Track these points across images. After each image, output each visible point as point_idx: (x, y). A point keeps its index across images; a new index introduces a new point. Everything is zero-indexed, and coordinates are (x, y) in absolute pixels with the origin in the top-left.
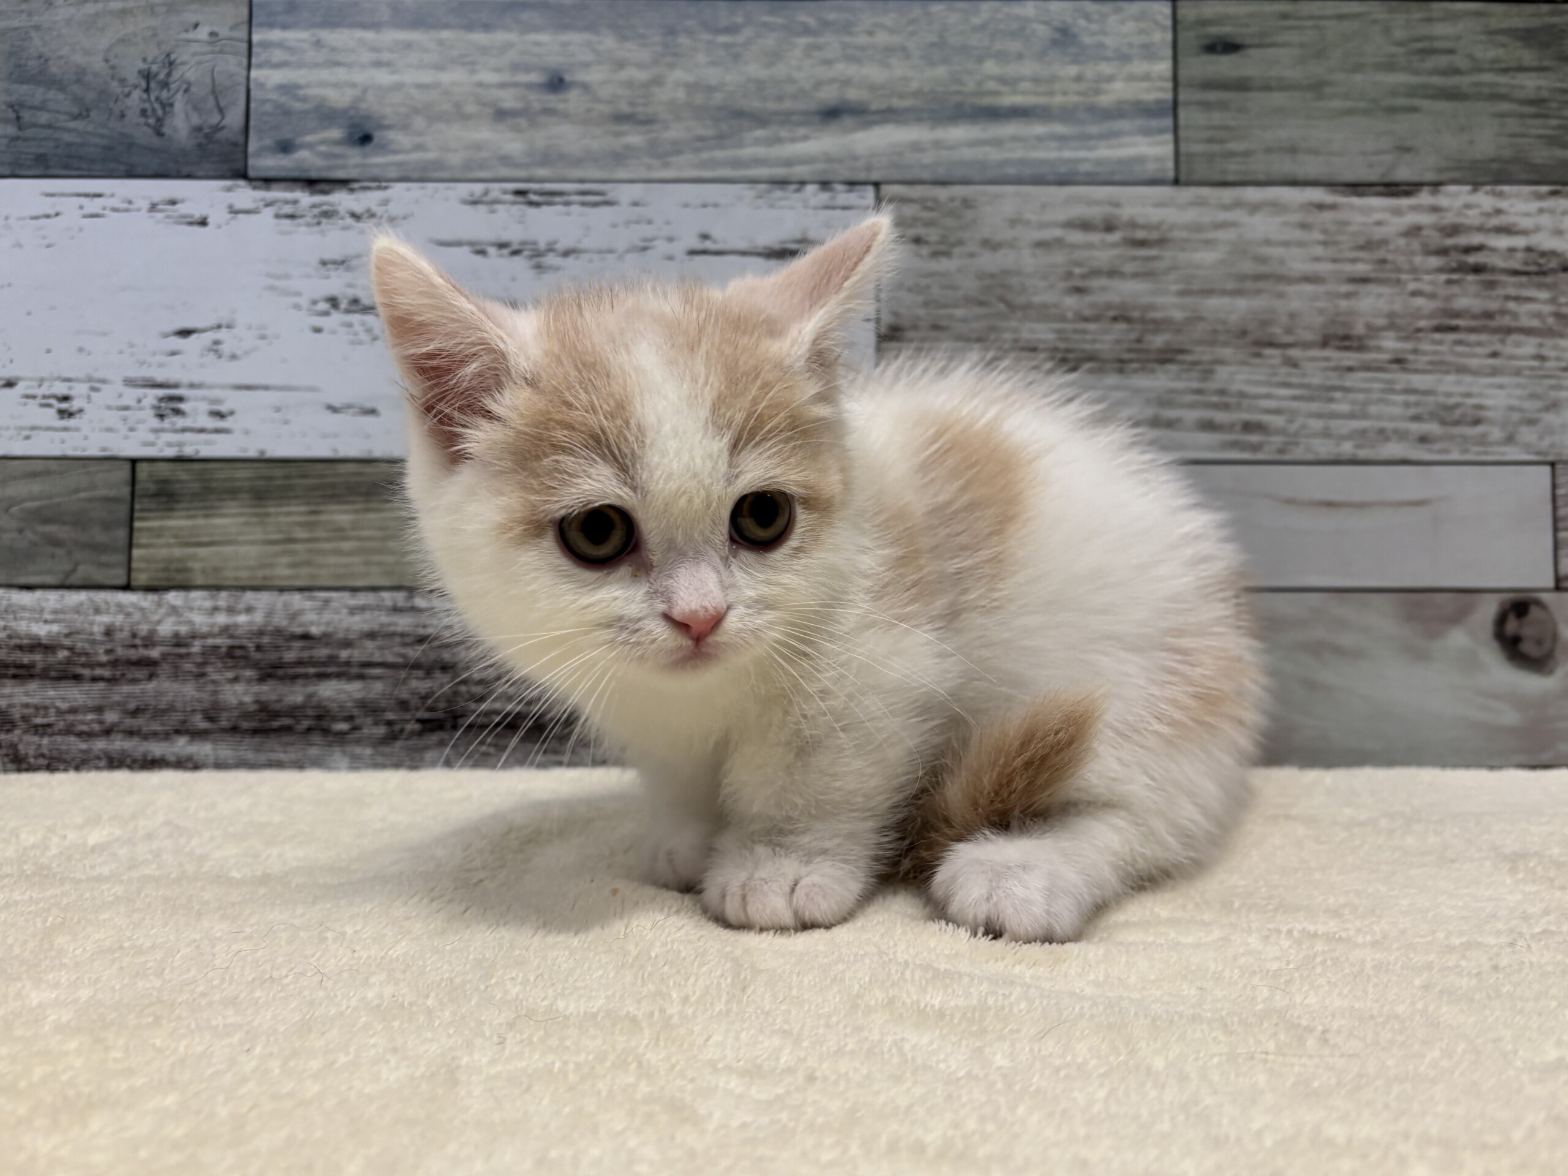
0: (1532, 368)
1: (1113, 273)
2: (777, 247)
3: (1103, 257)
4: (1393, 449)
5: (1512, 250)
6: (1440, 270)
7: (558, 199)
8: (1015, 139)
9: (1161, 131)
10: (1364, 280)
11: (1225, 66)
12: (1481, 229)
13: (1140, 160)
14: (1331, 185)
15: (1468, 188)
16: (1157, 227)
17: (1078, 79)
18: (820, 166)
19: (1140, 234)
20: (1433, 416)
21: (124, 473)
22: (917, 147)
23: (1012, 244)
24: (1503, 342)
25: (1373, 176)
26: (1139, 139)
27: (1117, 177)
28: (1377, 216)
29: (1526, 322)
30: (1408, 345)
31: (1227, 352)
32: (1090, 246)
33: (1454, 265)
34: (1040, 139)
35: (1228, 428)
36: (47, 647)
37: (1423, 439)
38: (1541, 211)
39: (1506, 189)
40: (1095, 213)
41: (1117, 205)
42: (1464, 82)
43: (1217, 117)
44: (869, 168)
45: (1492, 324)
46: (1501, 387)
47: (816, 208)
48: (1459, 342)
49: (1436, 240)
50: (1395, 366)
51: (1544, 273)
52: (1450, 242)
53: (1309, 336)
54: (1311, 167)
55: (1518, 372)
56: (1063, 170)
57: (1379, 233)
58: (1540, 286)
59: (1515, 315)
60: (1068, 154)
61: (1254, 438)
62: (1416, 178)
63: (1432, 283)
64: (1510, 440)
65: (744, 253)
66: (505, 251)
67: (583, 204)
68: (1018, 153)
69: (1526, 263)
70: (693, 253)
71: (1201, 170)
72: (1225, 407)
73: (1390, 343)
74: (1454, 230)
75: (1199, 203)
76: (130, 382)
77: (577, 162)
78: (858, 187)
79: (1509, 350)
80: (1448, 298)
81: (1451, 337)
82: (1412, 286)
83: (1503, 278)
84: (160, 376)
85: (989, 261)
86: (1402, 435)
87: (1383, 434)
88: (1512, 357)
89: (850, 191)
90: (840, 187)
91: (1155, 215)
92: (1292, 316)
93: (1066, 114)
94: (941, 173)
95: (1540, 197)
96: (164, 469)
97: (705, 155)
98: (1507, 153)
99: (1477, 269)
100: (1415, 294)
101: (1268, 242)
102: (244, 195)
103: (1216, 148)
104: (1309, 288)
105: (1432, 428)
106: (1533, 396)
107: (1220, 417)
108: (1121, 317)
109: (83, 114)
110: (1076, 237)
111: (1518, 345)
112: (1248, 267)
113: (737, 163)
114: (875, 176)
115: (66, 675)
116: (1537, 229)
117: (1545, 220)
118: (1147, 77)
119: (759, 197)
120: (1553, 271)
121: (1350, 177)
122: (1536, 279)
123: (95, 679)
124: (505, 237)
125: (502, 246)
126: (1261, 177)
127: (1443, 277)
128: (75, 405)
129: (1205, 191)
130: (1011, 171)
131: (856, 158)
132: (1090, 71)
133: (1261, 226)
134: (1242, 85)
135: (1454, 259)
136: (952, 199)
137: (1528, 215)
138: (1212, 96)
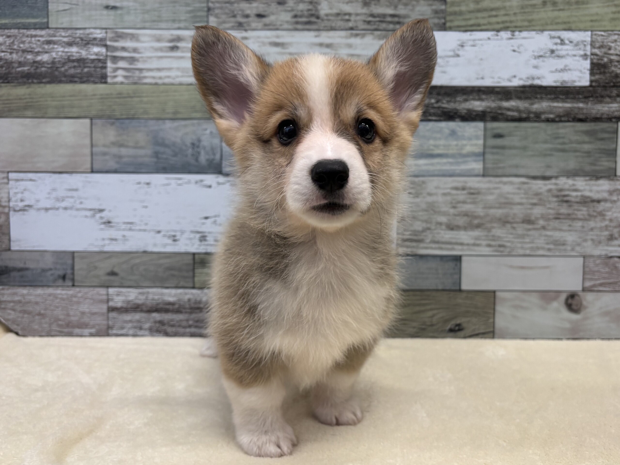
0: (580, 230)
1: (464, 202)
3: (461, 198)
4: (541, 252)
5: (577, 196)
6: (556, 202)
8: (438, 163)
9: (479, 161)
10: (535, 204)
11: (499, 142)
12: (569, 190)
13: (473, 169)
14: (527, 177)
15: (565, 178)
16: (477, 189)
17: (457, 145)
19: (472, 191)
20: (552, 243)
21: (191, 257)
23: (435, 194)
24: (572, 222)
25: (539, 174)
26: (473, 163)
27: (466, 175)
28: (540, 186)
29: (580, 216)
30: (546, 223)
31: (495, 225)
32: (457, 195)
34: (445, 163)
35: (494, 246)
36: (172, 304)
37: (549, 250)
38: (586, 185)
39: (576, 178)
40: (460, 185)
41: (466, 183)
42: (566, 147)
43: (496, 157)
45: (570, 217)
46: (571, 235)
48: (560, 222)
49: (556, 193)
50: (542, 229)
51: (585, 203)
52: (559, 194)
53: (518, 220)
54: (522, 171)
55: (576, 231)
56: (451, 172)
57: (540, 191)
58: (584, 206)
59: (576, 215)
60: (453, 168)
61: (502, 249)
62: (551, 175)
63: (554, 205)
64: (573, 250)
68: (439, 168)
69: (581, 200)
71: (491, 172)
72: (494, 240)
73: (542, 222)
74: (561, 190)
75: (490, 182)
76: (192, 232)
79: (574, 224)
80: (558, 210)
81: (558, 221)
82: (548, 206)
83: (574, 204)
84: (200, 230)
85: (430, 199)
86: (543, 248)
87: (538, 248)
88: (575, 227)
91: (477, 185)
92: (515, 215)
93: (453, 156)
95: (586, 180)
96: (202, 256)
98: (578, 168)
99: (567, 201)
100: (550, 208)
101: (508, 193)
102: (221, 179)
103: (495, 166)
104: (519, 207)
105: (551, 246)
106: (580, 238)
107: (493, 243)
108: (466, 215)
109: (175, 155)
110: (454, 192)
111: (577, 223)
112: (503, 200)
115: (178, 311)
116: (584, 190)
117: (587, 188)
118: (476, 145)
120: (588, 202)
121: (533, 174)
122: (583, 204)
123: (186, 312)
126: (507, 174)
127: (556, 204)
128: (177, 238)
129: (492, 179)
130: (436, 173)
132: (460, 143)
133: (507, 189)
134: (503, 147)
135: (561, 199)
136: (419, 181)
137: (582, 186)
138: (495, 150)
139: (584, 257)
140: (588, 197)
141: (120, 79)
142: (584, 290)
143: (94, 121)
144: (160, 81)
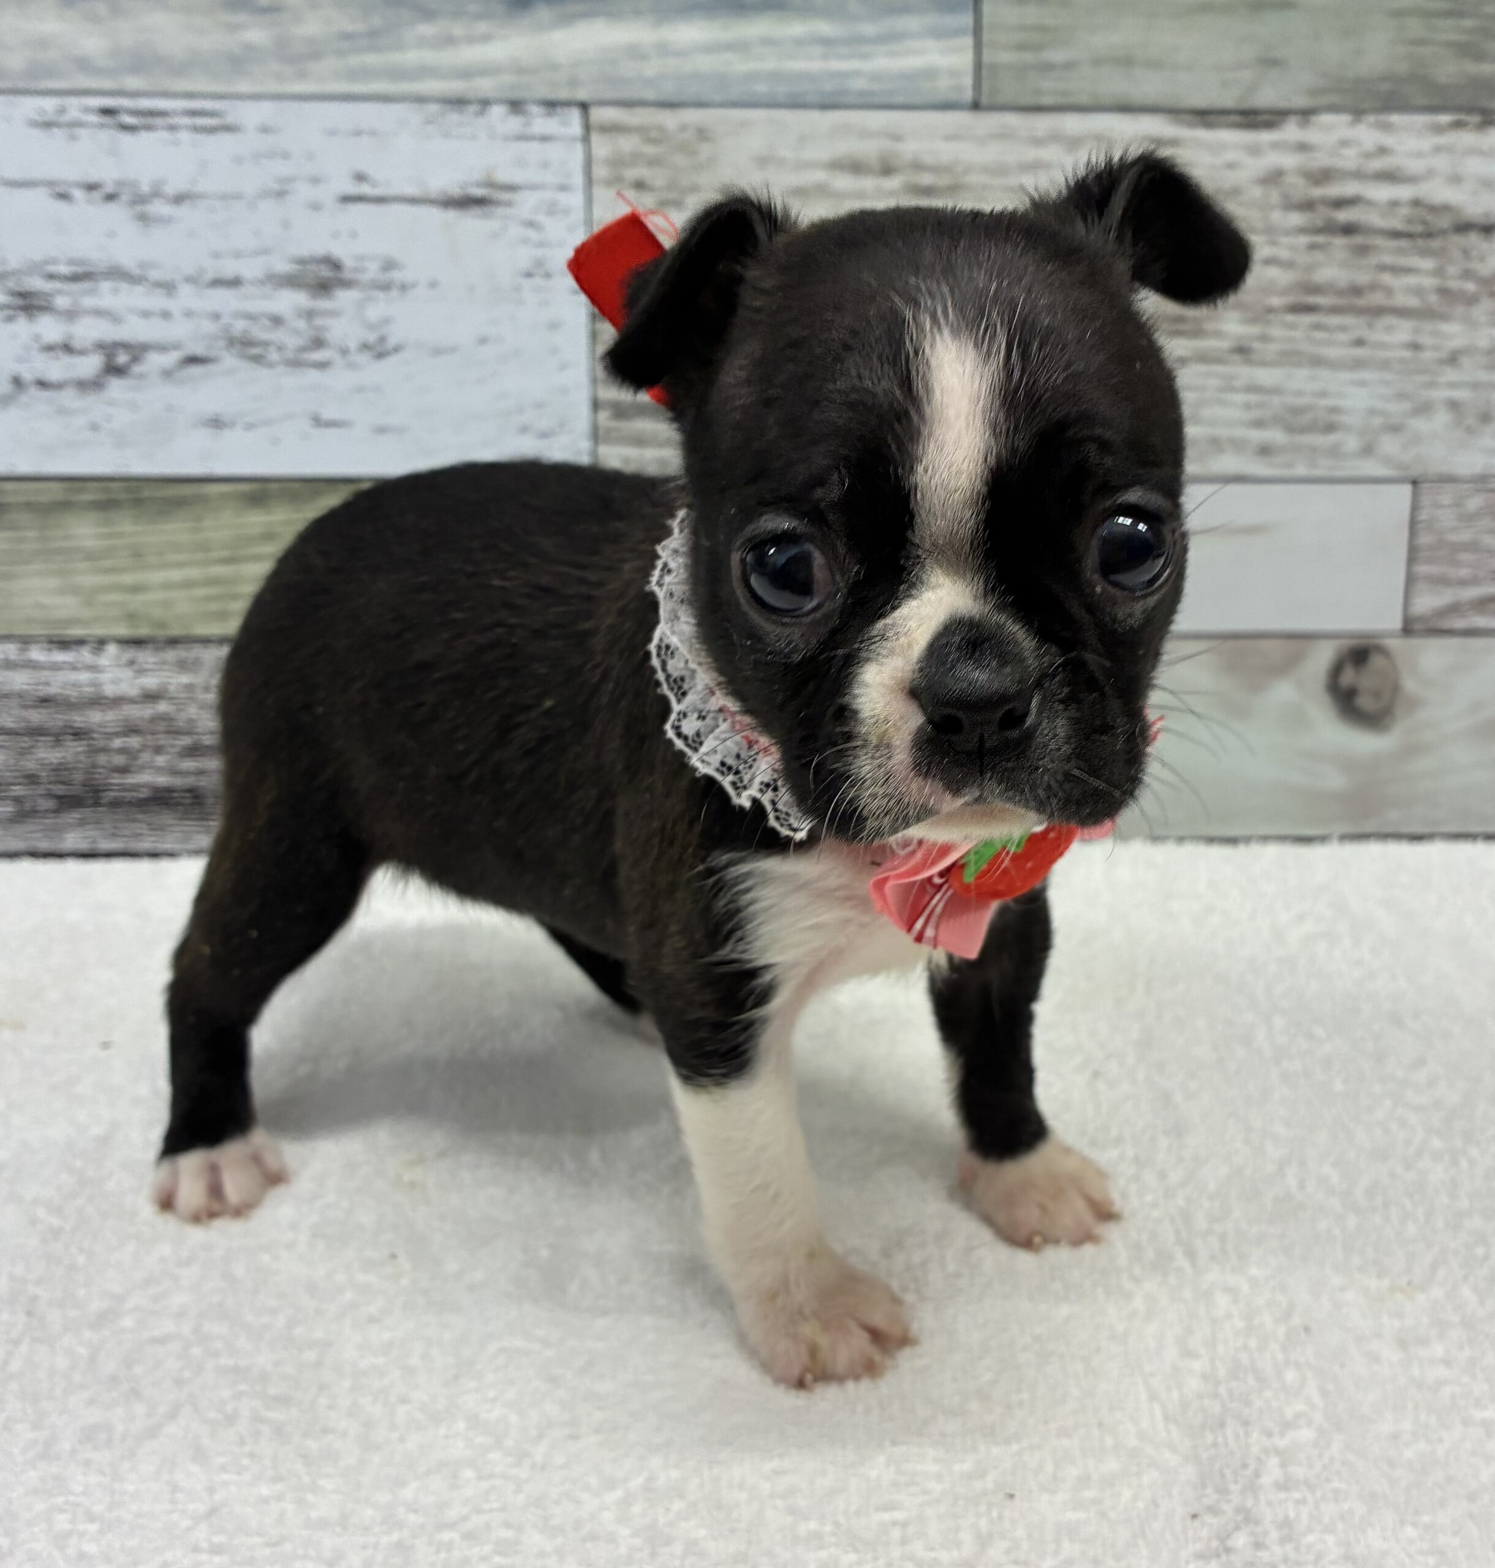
0: (1402, 361)
2: (456, 191)
4: (1228, 463)
5: (1394, 204)
6: (1302, 230)
7: (159, 121)
8: (767, 42)
9: (957, 32)
12: (1358, 175)
13: (930, 74)
14: (1174, 112)
15: (1345, 118)
16: (947, 169)
18: (507, 79)
19: (925, 178)
20: (1277, 421)
22: (635, 53)
24: (1370, 326)
25: (1227, 100)
26: (930, 43)
27: (900, 99)
28: (1230, 156)
29: (1402, 300)
30: (1254, 330)
32: (858, 193)
33: (1319, 223)
34: (799, 42)
37: (1265, 451)
38: (1438, 149)
39: (1395, 118)
40: (868, 149)
41: (897, 138)
43: (1033, 13)
44: (573, 83)
45: (1361, 302)
46: (1362, 384)
47: (507, 138)
48: (1318, 327)
49: (1300, 188)
50: (1236, 357)
51: (1429, 235)
52: (1318, 192)
54: (1150, 86)
55: (1385, 365)
56: (828, 87)
57: (1230, 178)
58: (1424, 253)
59: (1389, 291)
60: (836, 65)
62: (1282, 104)
63: (1292, 248)
64: (1368, 450)
65: (413, 201)
66: (97, 195)
67: (196, 129)
68: (769, 64)
69: (1410, 221)
70: (347, 199)
71: (1009, 91)
73: (1233, 327)
74: (1324, 176)
75: (1004, 135)
77: (180, 68)
78: (559, 110)
79: (1377, 336)
80: (1310, 268)
81: (1307, 319)
82: (1265, 251)
83: (1379, 241)
86: (1239, 446)
87: (1215, 444)
88: (1382, 346)
89: (549, 115)
90: (535, 109)
91: (945, 151)
94: (668, 90)
95: (1438, 129)
97: (354, 60)
98: (1402, 68)
99: (1349, 230)
103: (1029, 57)
105: (1276, 436)
106: (1402, 396)
110: (843, 180)
111: (1389, 329)
113: (398, 74)
114: (582, 95)
116: (1430, 174)
117: (1441, 163)
119: (429, 122)
120: (1443, 232)
121: (1200, 101)
122: (1420, 242)
124: (94, 176)
125: (91, 187)
126: (1084, 99)
127: (1303, 240)
129: (1012, 120)
130: (761, 88)
131: (555, 67)
135: (1323, 214)
136: (683, 128)
137: (1419, 155)
139: (1415, 483)
140: (1445, 208)
142: (1409, 628)
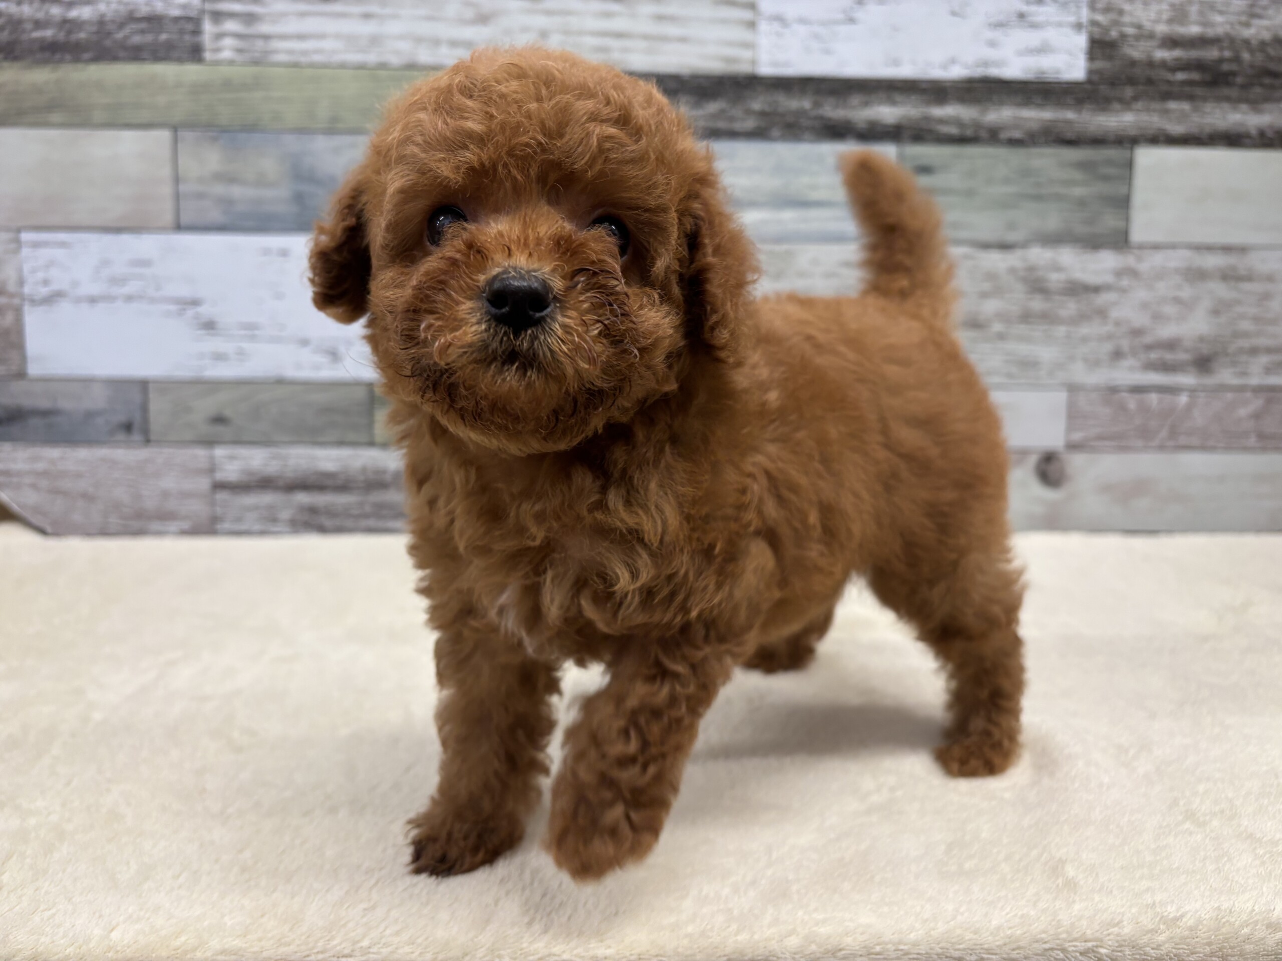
5: (1059, 281)
10: (985, 295)
12: (1045, 269)
15: (1039, 247)
21: (366, 390)
23: (811, 274)
24: (1051, 328)
25: (995, 240)
29: (1064, 317)
36: (333, 475)
38: (1076, 260)
39: (1059, 248)
42: (1043, 191)
48: (1031, 329)
49: (1023, 275)
52: (1029, 275)
57: (996, 270)
59: (1057, 314)
62: (1016, 241)
63: (1020, 298)
69: (1066, 288)
74: (1032, 269)
79: (1054, 332)
80: (1027, 306)
82: (1008, 297)
83: (1054, 295)
88: (1055, 336)
95: (1076, 252)
98: (1062, 228)
99: (1043, 290)
100: (1011, 302)
105: (1014, 368)
106: (1064, 354)
111: (1058, 329)
115: (343, 489)
116: (1072, 269)
127: (1025, 296)
140: (1080, 282)
141: (226, 54)
142: (1069, 447)
143: (179, 133)
144: (303, 59)
